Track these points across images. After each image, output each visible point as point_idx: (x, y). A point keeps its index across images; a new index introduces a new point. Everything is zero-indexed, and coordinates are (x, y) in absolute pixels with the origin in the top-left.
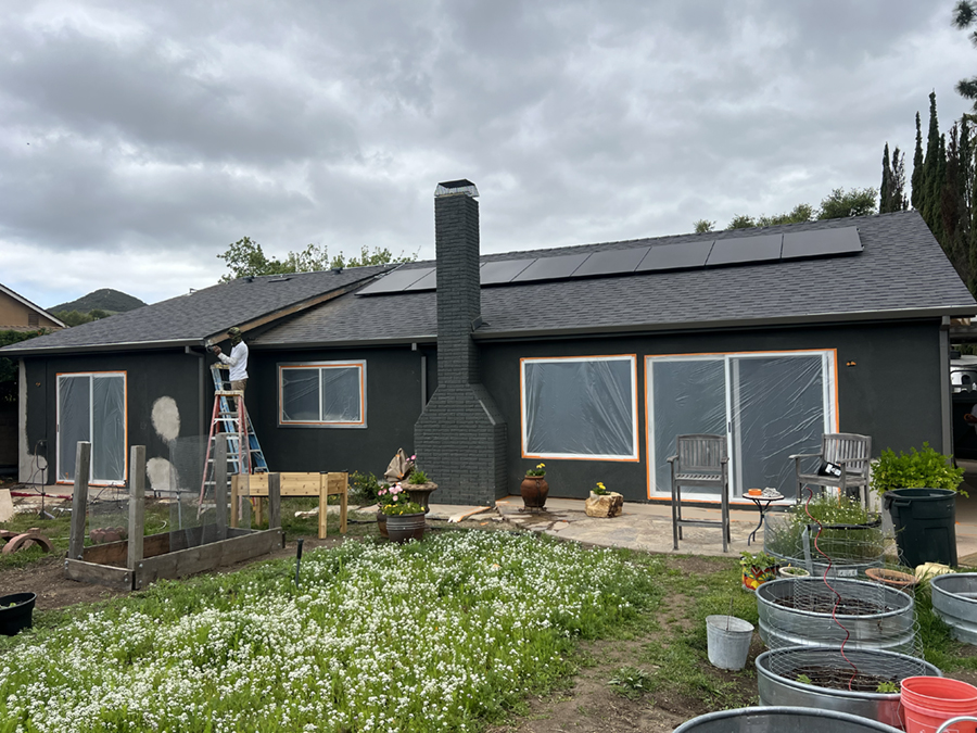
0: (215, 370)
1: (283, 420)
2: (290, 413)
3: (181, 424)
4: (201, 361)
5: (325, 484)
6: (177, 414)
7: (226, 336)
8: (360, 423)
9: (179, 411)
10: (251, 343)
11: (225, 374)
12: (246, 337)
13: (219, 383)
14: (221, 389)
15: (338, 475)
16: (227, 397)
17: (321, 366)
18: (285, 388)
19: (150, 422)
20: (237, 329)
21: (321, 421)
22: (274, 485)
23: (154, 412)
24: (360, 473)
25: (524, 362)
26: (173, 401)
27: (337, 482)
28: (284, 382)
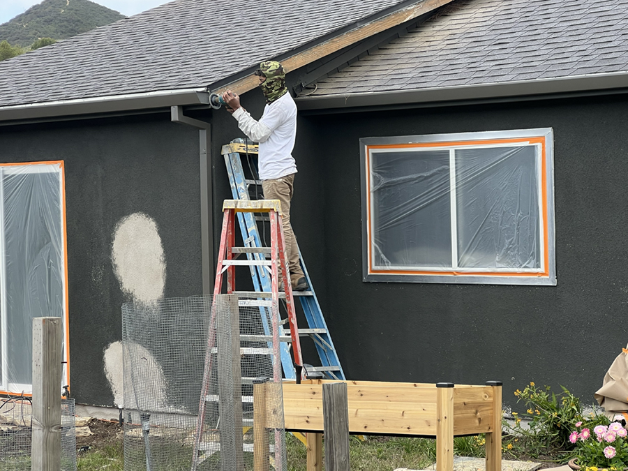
0: (231, 155)
1: (375, 266)
2: (389, 250)
3: (168, 270)
4: (203, 136)
5: (448, 411)
6: (161, 251)
7: (253, 82)
8: (541, 273)
9: (165, 243)
10: (305, 96)
11: (250, 163)
12: (295, 82)
13: (239, 184)
14: (244, 195)
15: (479, 392)
16: (257, 213)
17: (453, 143)
18: (378, 192)
19: (109, 266)
20: (274, 65)
21: (454, 267)
22: (335, 407)
23: (116, 245)
24: (540, 387)
26: (153, 224)
27: (477, 407)
28: (376, 181)
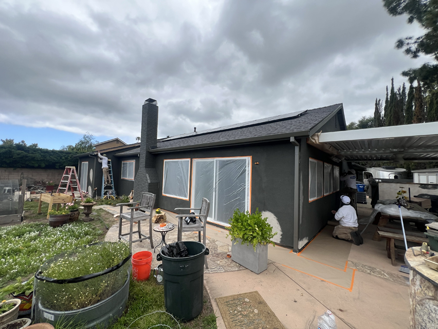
25: (165, 161)
